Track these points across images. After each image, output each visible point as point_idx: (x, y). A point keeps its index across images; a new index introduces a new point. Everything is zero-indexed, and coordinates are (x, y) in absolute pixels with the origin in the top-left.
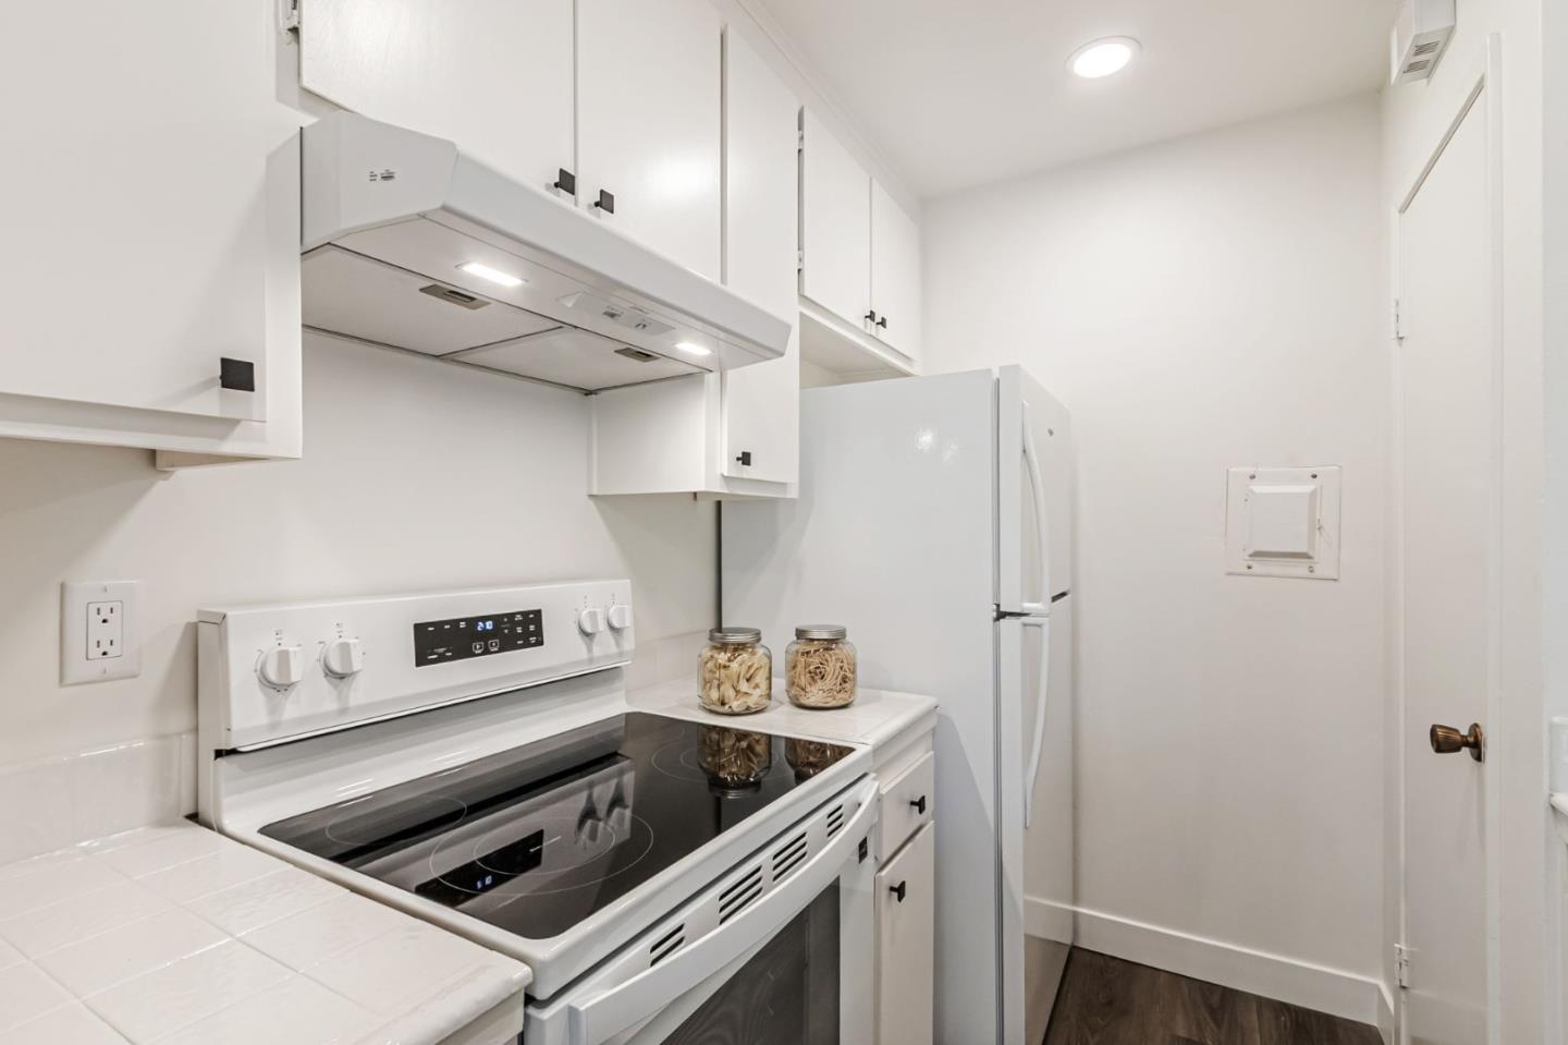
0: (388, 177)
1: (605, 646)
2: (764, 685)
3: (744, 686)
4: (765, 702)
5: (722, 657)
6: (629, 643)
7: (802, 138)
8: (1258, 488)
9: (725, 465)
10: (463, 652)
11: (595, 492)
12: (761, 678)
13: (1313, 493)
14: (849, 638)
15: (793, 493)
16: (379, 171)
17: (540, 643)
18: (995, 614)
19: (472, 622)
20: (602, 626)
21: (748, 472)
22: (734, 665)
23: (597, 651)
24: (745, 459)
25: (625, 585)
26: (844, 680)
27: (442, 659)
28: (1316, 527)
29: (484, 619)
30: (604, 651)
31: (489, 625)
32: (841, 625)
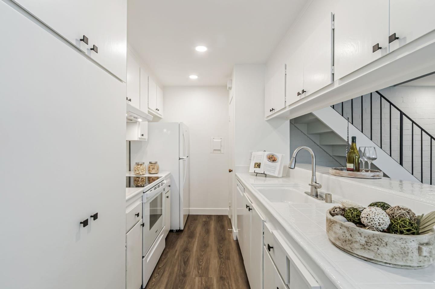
2: (145, 171)
3: (142, 171)
5: (139, 166)
8: (214, 140)
9: (140, 136)
13: (221, 141)
14: (158, 163)
15: (146, 140)
18: (179, 159)
21: (143, 137)
24: (143, 135)
26: (158, 169)
28: (221, 146)
32: (156, 161)
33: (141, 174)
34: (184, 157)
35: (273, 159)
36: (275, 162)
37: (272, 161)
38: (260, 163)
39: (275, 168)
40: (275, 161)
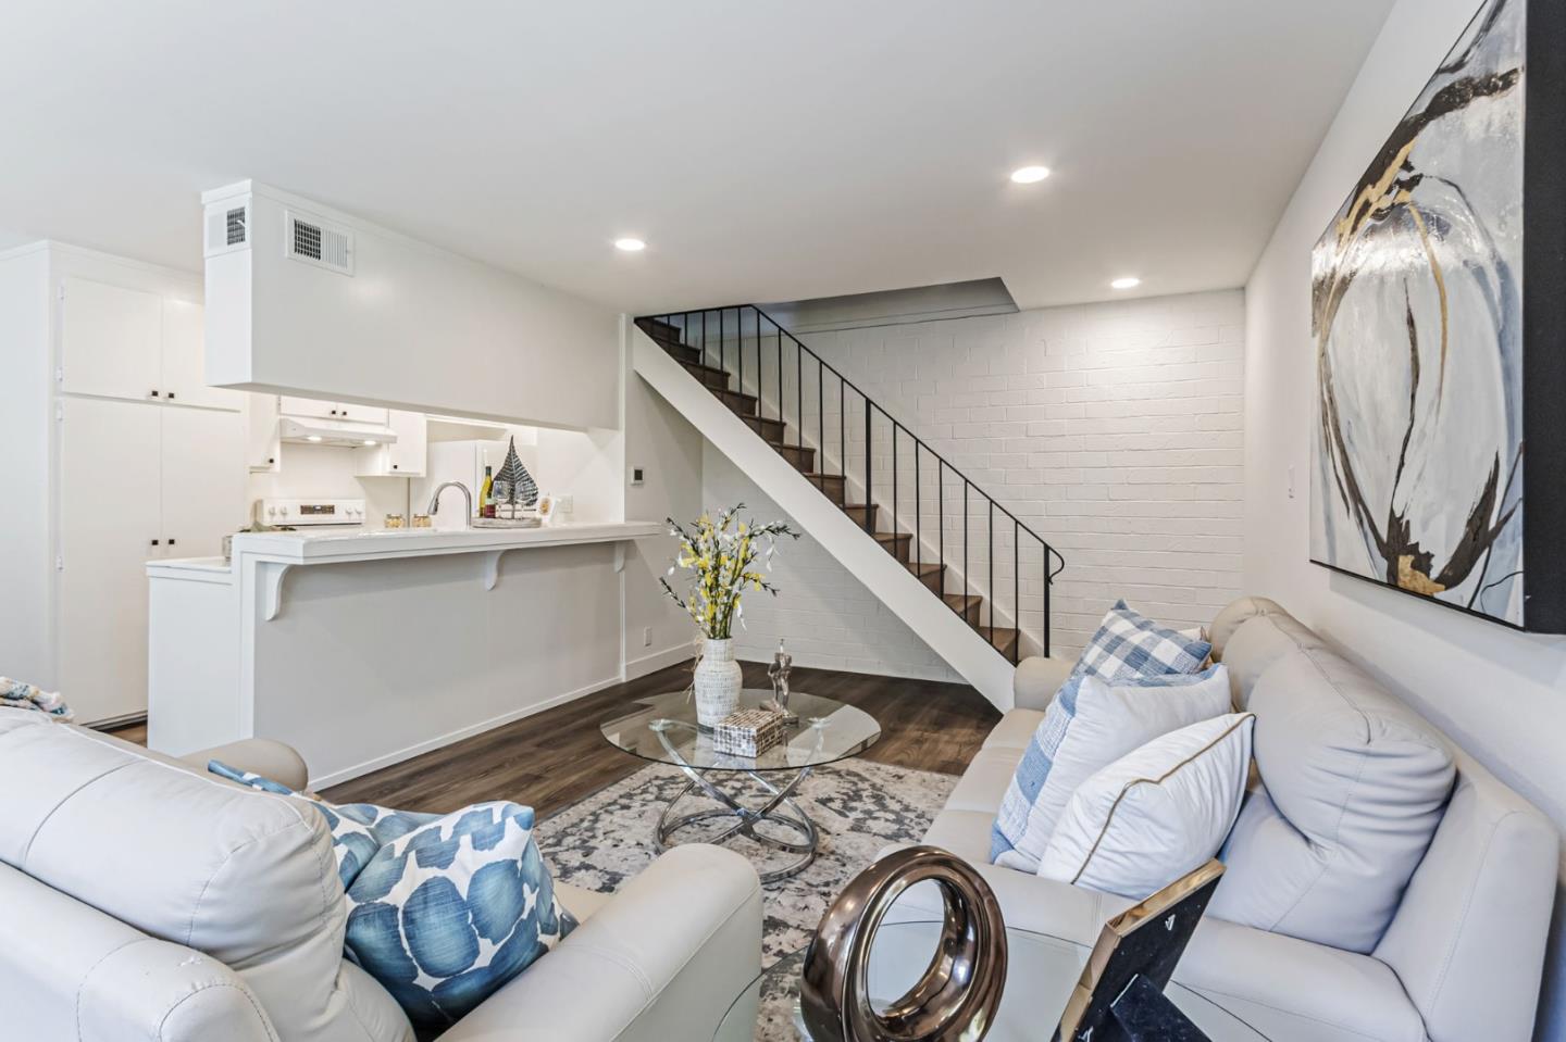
1: (355, 516)
6: (364, 517)
9: (391, 469)
11: (356, 475)
15: (423, 475)
16: (296, 428)
17: (334, 513)
19: (315, 507)
20: (353, 510)
21: (397, 470)
23: (352, 517)
24: (396, 467)
25: (363, 501)
27: (307, 514)
29: (318, 506)
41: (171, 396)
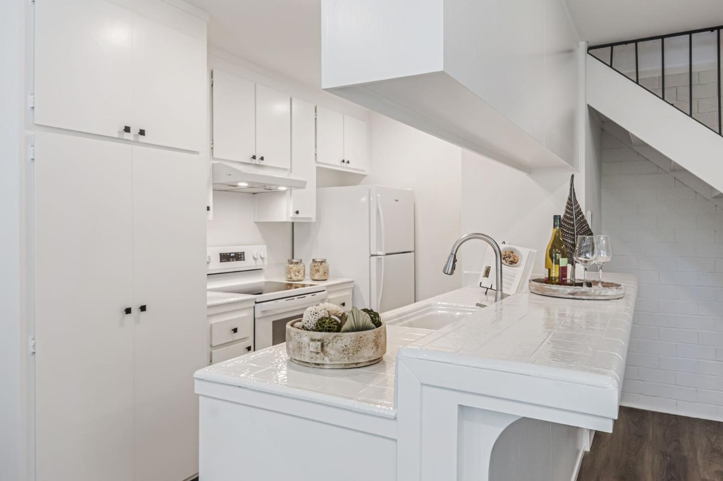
0: (230, 175)
1: (260, 262)
2: (303, 274)
3: (297, 274)
4: (303, 278)
5: (291, 266)
6: (266, 262)
7: (316, 115)
9: (292, 214)
10: (228, 260)
11: (256, 221)
12: (302, 272)
14: (327, 262)
15: (314, 220)
16: (229, 173)
17: (244, 260)
18: (370, 255)
19: (230, 254)
20: (259, 257)
21: (298, 216)
22: (294, 268)
23: (258, 264)
24: (297, 212)
25: (265, 247)
26: (325, 273)
27: (224, 261)
29: (232, 253)
30: (259, 264)
31: (233, 255)
32: (324, 258)
33: (295, 280)
34: (379, 253)
35: (512, 259)
36: (514, 265)
37: (508, 264)
38: (490, 267)
39: (512, 278)
40: (516, 263)
41: (142, 133)
